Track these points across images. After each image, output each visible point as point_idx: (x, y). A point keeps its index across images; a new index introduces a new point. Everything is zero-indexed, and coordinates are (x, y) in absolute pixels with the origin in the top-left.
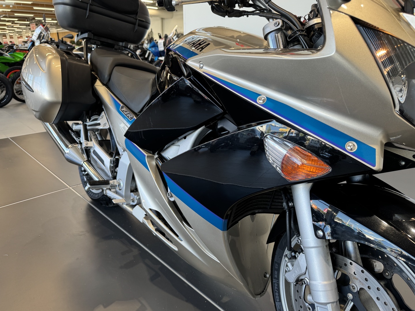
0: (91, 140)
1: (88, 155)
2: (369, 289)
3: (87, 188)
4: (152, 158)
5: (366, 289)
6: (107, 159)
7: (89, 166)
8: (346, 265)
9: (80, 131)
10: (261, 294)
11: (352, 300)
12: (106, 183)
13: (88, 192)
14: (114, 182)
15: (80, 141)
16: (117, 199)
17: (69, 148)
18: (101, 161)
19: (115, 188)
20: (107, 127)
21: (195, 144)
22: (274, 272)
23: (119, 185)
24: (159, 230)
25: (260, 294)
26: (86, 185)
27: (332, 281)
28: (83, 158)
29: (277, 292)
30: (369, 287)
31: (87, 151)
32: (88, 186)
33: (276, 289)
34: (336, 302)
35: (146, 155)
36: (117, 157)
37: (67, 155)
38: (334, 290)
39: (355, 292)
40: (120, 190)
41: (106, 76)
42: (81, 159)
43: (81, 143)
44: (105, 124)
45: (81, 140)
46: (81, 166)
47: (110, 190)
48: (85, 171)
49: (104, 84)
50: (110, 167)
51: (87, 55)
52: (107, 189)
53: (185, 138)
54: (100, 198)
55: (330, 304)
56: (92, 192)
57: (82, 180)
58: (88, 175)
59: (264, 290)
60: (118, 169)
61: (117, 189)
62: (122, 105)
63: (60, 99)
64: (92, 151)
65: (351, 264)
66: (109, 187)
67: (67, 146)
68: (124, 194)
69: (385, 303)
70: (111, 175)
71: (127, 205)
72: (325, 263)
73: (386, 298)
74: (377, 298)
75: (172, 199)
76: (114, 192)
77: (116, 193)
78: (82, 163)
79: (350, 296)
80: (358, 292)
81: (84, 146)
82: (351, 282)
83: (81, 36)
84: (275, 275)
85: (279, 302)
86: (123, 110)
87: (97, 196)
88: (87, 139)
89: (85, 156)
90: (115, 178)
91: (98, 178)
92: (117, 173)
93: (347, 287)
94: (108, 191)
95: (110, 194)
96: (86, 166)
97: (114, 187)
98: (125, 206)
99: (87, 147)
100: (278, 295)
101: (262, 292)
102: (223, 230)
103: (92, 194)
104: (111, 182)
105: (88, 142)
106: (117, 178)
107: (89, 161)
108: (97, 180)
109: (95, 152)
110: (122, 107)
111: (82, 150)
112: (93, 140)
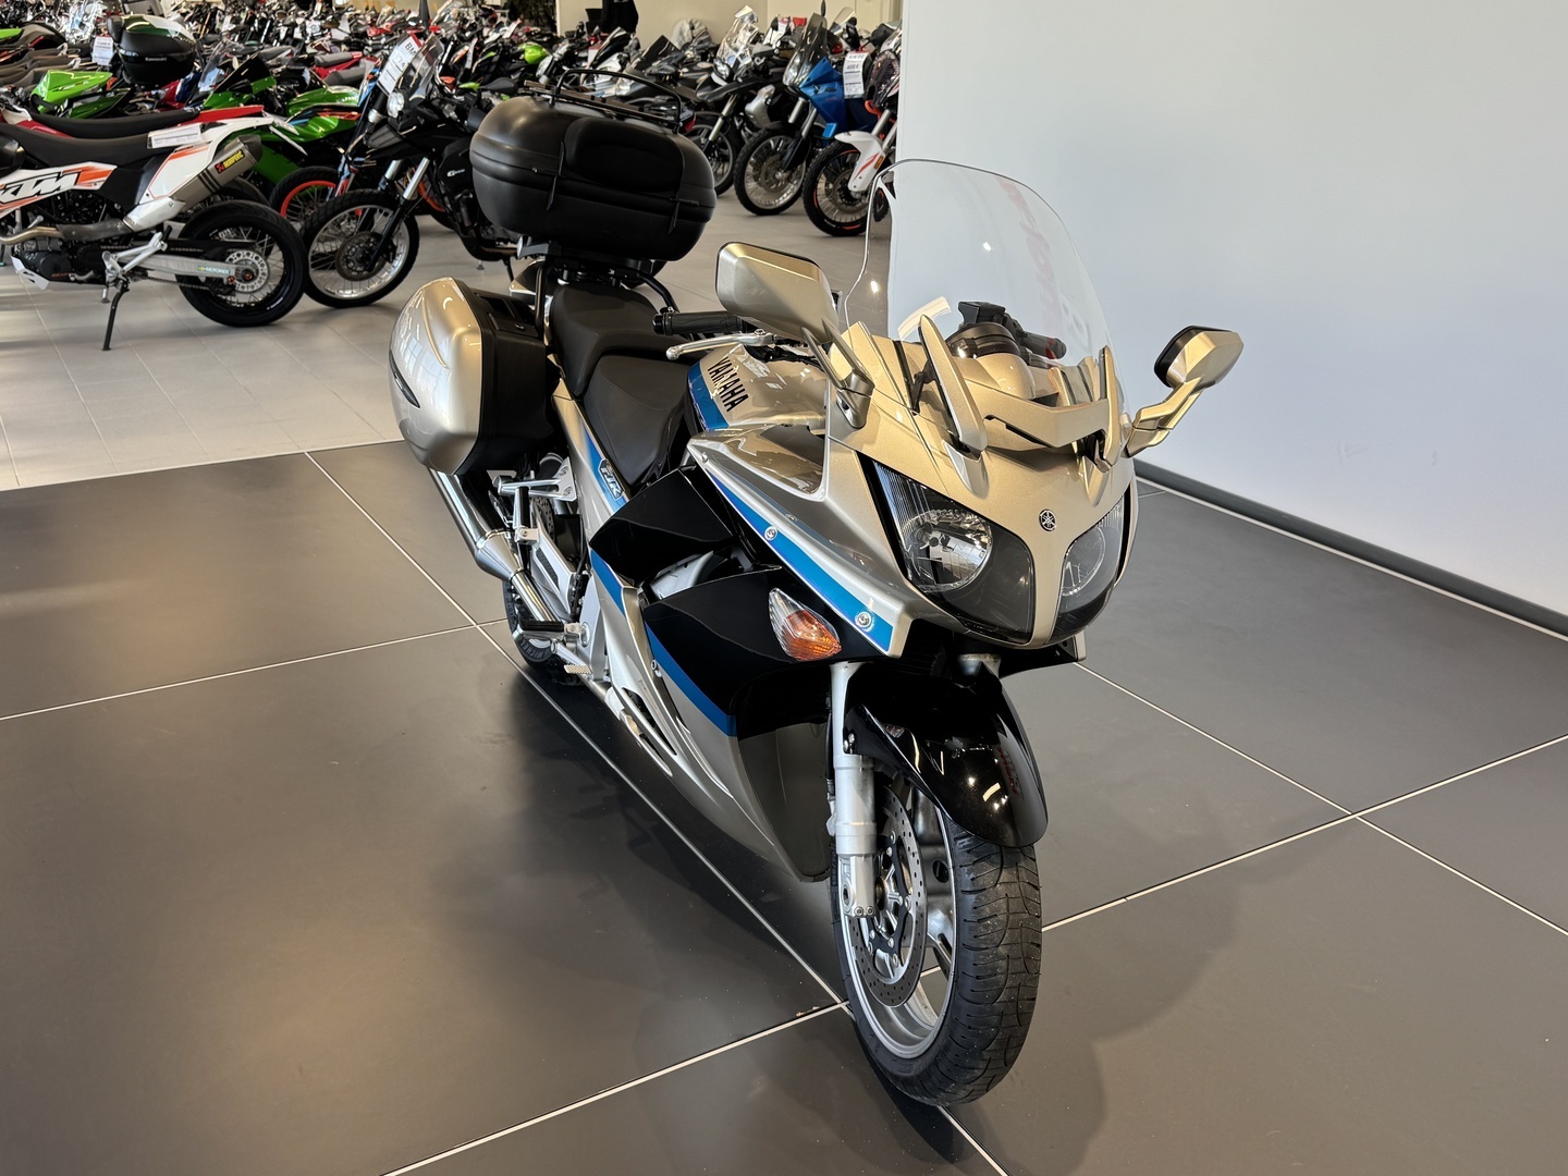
0: (535, 526)
1: (526, 559)
3: (516, 634)
4: (632, 592)
6: (565, 573)
7: (527, 584)
9: (513, 496)
12: (556, 627)
13: (521, 642)
14: (573, 628)
15: (511, 525)
16: (575, 665)
17: (486, 538)
18: (551, 577)
19: (575, 642)
20: (572, 498)
21: (700, 579)
23: (584, 636)
24: (645, 736)
26: (516, 629)
28: (513, 563)
31: (525, 549)
32: (520, 630)
35: (623, 586)
36: (584, 572)
37: (479, 554)
38: (863, 838)
40: (584, 646)
41: (579, 381)
42: (509, 566)
43: (512, 531)
44: (568, 491)
45: (513, 522)
46: (508, 582)
47: (564, 643)
48: (515, 591)
49: (574, 396)
50: (570, 591)
51: (543, 301)
52: (558, 641)
53: (686, 565)
54: (546, 661)
55: (854, 857)
56: (531, 645)
57: (509, 611)
58: (520, 601)
60: (585, 600)
61: (580, 645)
62: (604, 458)
63: (475, 428)
64: (535, 550)
66: (561, 637)
67: (482, 534)
68: (590, 657)
70: (569, 612)
71: (595, 680)
72: (860, 799)
75: (659, 674)
76: (572, 650)
77: (577, 652)
78: (512, 575)
81: (518, 537)
83: (533, 247)
86: (604, 470)
87: (540, 655)
88: (526, 522)
89: (518, 558)
90: (576, 618)
91: (544, 616)
92: (581, 607)
94: (559, 647)
95: (563, 652)
96: (519, 583)
97: (572, 637)
98: (593, 685)
99: (525, 541)
102: (730, 734)
103: (530, 650)
104: (568, 627)
105: (528, 530)
106: (581, 619)
107: (526, 573)
108: (542, 620)
109: (540, 554)
110: (604, 465)
111: (514, 545)
112: (539, 524)
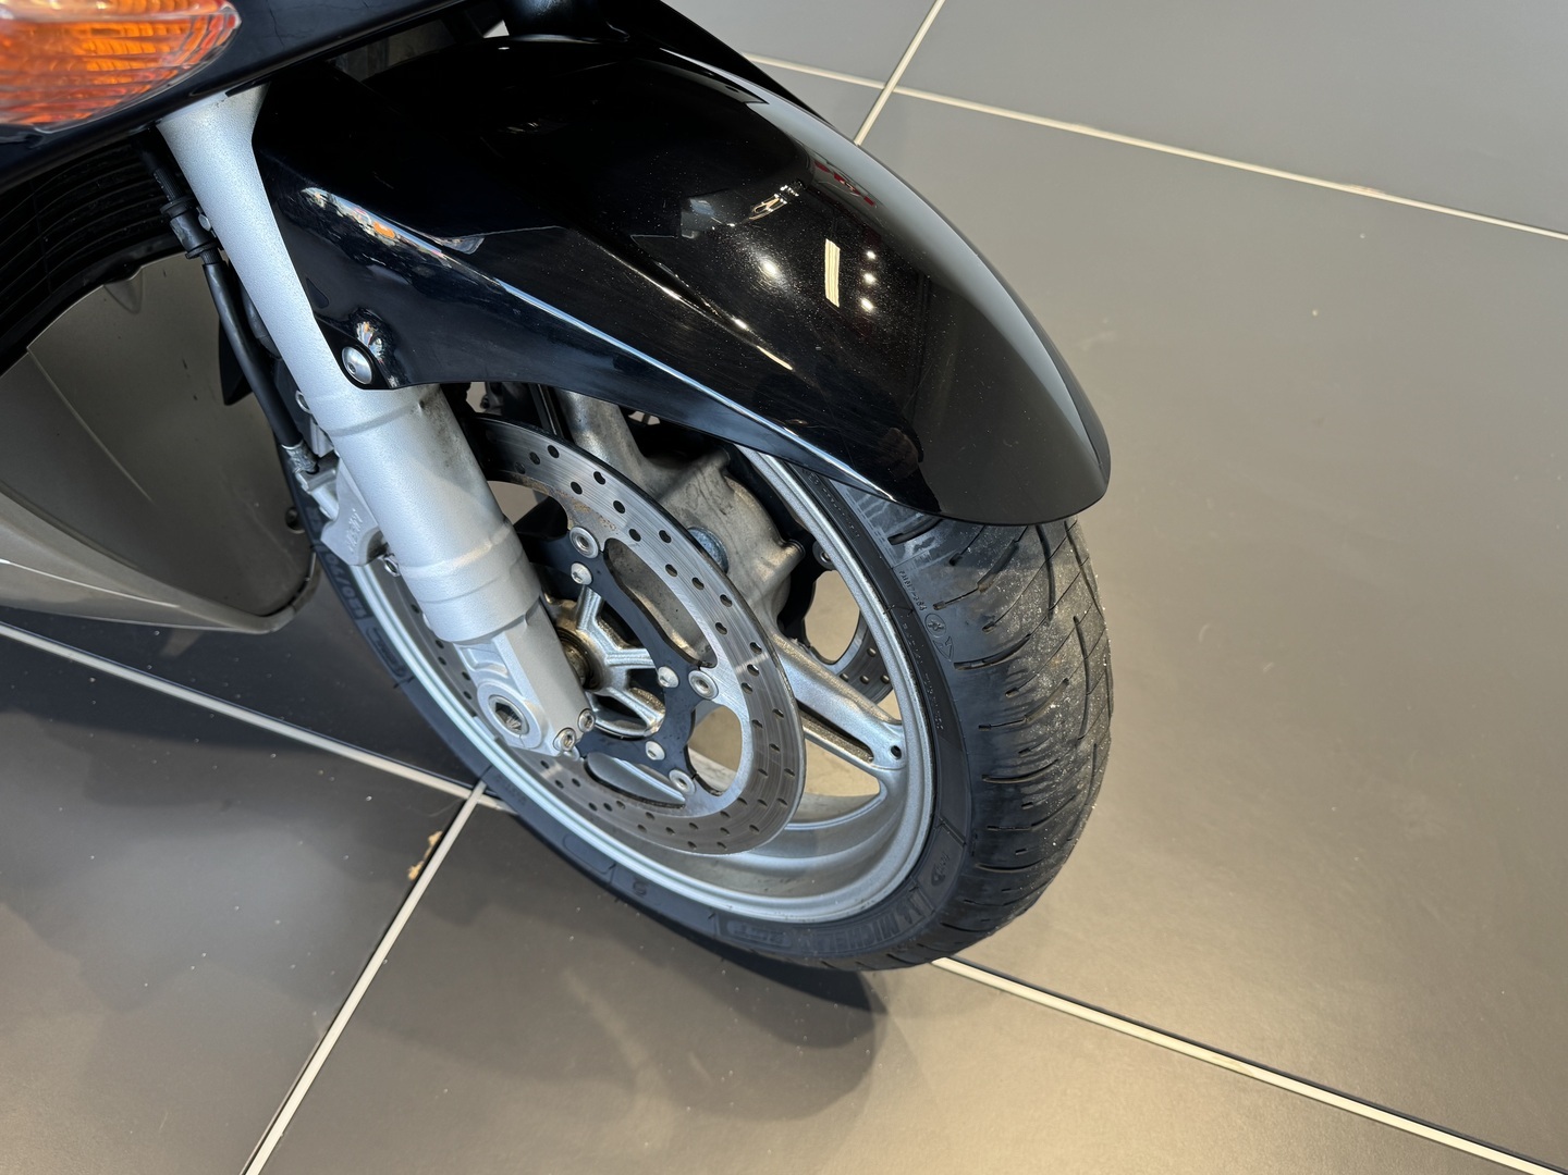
2: (634, 542)
5: (627, 540)
8: (535, 459)
10: (295, 603)
11: (593, 585)
22: (305, 512)
25: (290, 603)
27: (490, 546)
29: (346, 585)
30: (635, 535)
33: (340, 576)
34: (528, 616)
38: (506, 578)
39: (591, 557)
55: (503, 634)
59: (307, 575)
65: (554, 452)
69: (696, 581)
73: (696, 567)
74: (669, 568)
79: (581, 573)
80: (605, 555)
82: (570, 522)
84: (313, 523)
85: (365, 617)
93: (561, 542)
100: (352, 594)
101: (300, 590)
